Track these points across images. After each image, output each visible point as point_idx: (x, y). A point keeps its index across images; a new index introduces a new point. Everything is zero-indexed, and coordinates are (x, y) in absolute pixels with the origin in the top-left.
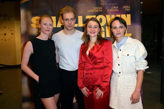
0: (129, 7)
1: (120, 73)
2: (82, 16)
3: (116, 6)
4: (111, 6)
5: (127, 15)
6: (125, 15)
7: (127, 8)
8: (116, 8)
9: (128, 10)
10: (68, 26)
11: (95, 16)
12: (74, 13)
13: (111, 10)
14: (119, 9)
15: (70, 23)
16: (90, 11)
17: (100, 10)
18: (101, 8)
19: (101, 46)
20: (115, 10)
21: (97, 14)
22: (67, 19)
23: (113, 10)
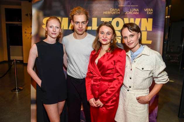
0: (152, 10)
1: (130, 87)
2: (96, 18)
3: (136, 8)
4: (131, 8)
5: (149, 19)
6: (146, 19)
7: (149, 11)
8: (136, 11)
9: (150, 13)
10: (78, 30)
11: (112, 18)
12: (86, 15)
13: (130, 13)
14: (140, 12)
15: (81, 27)
16: (106, 13)
17: (117, 12)
18: (119, 10)
19: (112, 55)
20: (135, 13)
21: (114, 17)
22: (78, 22)
23: (133, 13)
